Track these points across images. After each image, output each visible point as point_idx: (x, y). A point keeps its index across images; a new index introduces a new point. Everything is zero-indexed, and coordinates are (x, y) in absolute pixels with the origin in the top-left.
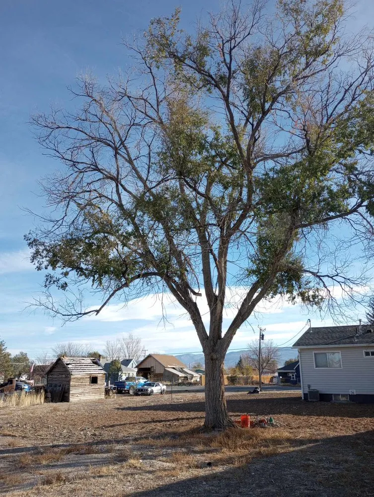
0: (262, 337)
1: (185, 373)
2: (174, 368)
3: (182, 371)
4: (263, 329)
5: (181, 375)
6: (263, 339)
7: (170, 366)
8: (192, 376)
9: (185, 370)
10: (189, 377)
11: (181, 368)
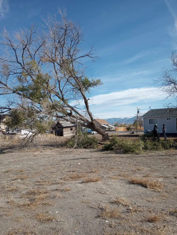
0: (138, 112)
1: (109, 126)
2: (104, 124)
3: (107, 125)
4: (139, 108)
5: (107, 127)
6: (139, 113)
7: (102, 124)
8: (112, 128)
9: (109, 125)
10: (111, 128)
11: (108, 124)
